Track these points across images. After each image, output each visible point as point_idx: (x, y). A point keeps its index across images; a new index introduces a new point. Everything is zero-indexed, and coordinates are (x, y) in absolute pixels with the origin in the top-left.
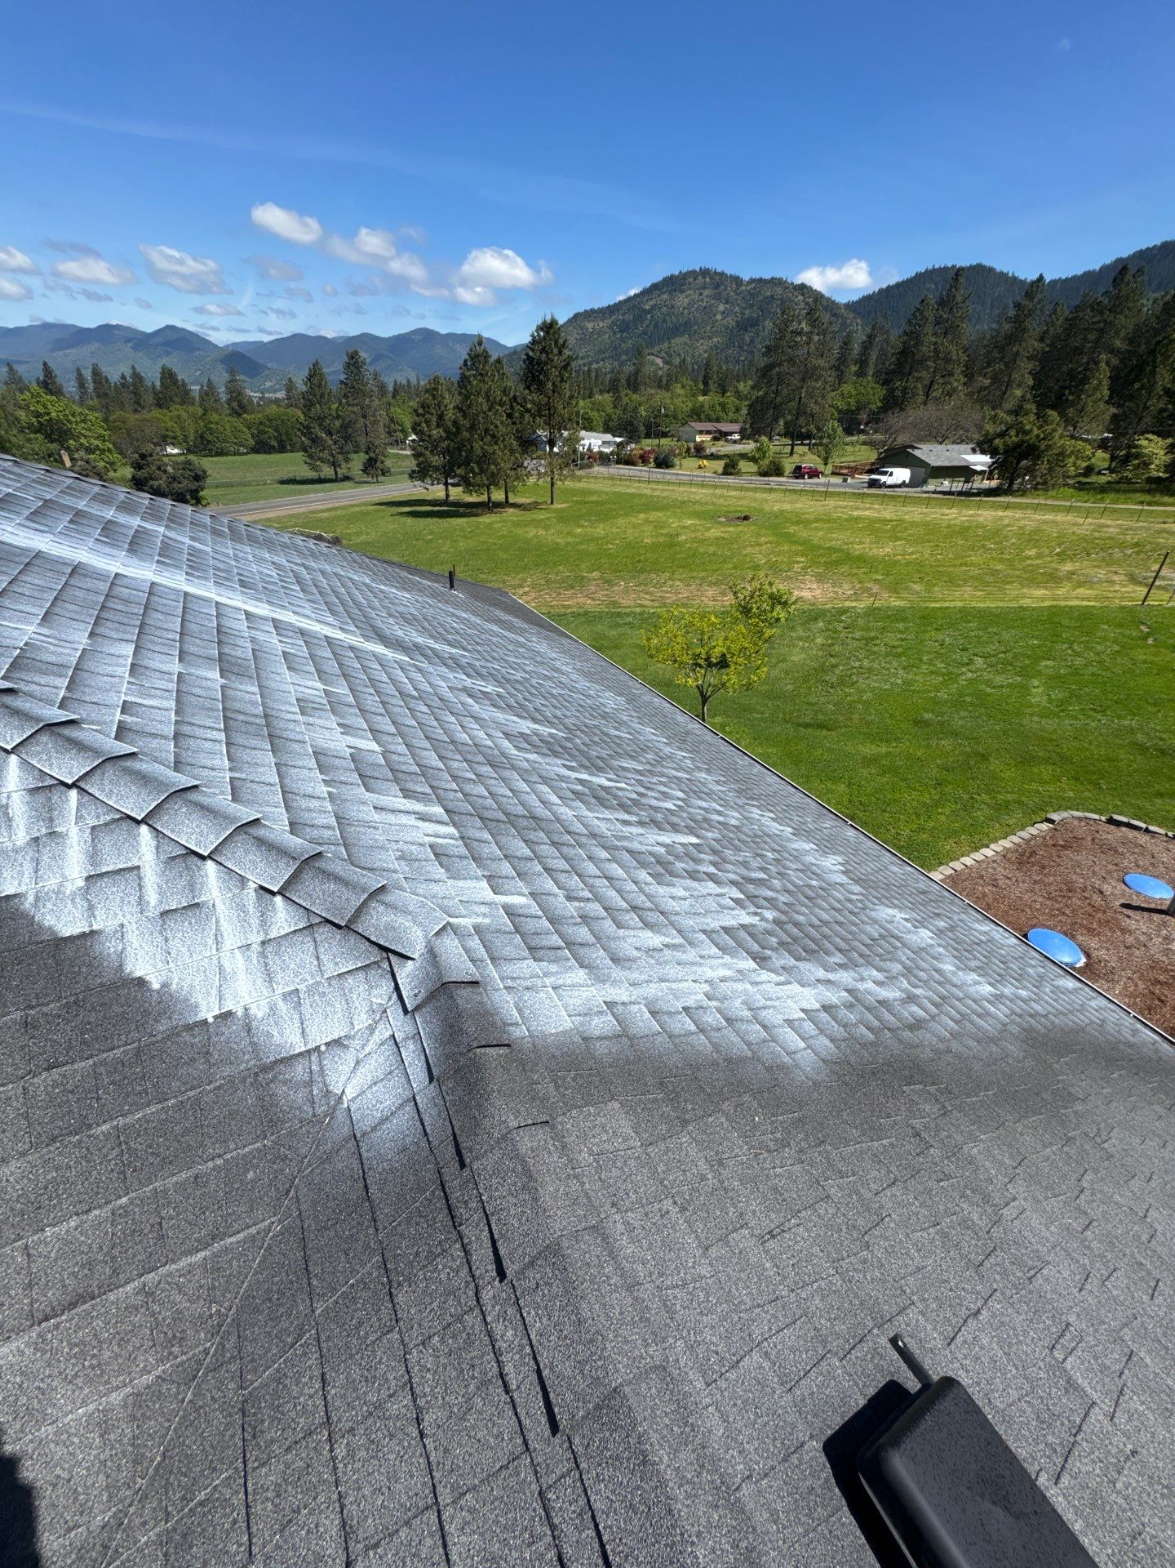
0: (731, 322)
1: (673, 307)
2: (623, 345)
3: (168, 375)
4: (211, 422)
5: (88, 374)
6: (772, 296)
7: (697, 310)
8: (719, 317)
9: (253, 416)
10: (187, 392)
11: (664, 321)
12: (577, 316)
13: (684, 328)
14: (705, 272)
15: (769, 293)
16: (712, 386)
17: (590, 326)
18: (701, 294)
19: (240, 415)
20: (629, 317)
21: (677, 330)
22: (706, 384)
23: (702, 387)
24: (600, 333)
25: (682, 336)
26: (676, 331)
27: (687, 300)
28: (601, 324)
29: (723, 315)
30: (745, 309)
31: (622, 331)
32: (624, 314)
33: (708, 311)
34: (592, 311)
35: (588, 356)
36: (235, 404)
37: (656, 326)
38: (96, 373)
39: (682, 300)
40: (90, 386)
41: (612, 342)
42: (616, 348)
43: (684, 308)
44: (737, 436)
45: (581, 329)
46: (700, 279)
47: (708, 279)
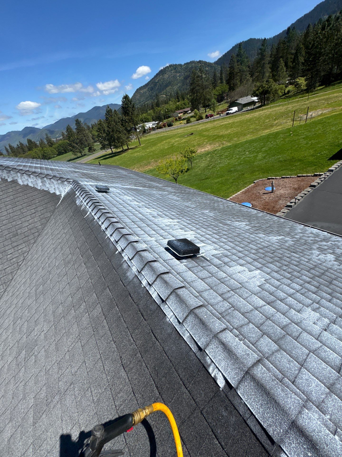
0: (182, 78)
1: (164, 79)
2: (153, 94)
3: (29, 141)
4: (45, 151)
5: (8, 148)
6: (192, 67)
7: (171, 77)
8: (178, 78)
9: (55, 145)
10: (36, 144)
11: (163, 84)
12: (137, 90)
14: (171, 66)
15: (191, 66)
16: (180, 99)
17: (142, 91)
18: (171, 73)
19: (52, 146)
22: (178, 99)
23: (177, 100)
24: (145, 93)
26: (167, 86)
28: (145, 90)
29: (179, 77)
30: (185, 73)
31: (151, 90)
32: (150, 85)
33: (175, 77)
34: (141, 87)
35: (144, 100)
36: (50, 144)
37: (161, 86)
38: (10, 146)
39: (166, 76)
40: (10, 150)
41: (149, 94)
42: (151, 96)
43: (167, 78)
44: (190, 111)
45: (140, 93)
46: (170, 68)
47: (172, 68)
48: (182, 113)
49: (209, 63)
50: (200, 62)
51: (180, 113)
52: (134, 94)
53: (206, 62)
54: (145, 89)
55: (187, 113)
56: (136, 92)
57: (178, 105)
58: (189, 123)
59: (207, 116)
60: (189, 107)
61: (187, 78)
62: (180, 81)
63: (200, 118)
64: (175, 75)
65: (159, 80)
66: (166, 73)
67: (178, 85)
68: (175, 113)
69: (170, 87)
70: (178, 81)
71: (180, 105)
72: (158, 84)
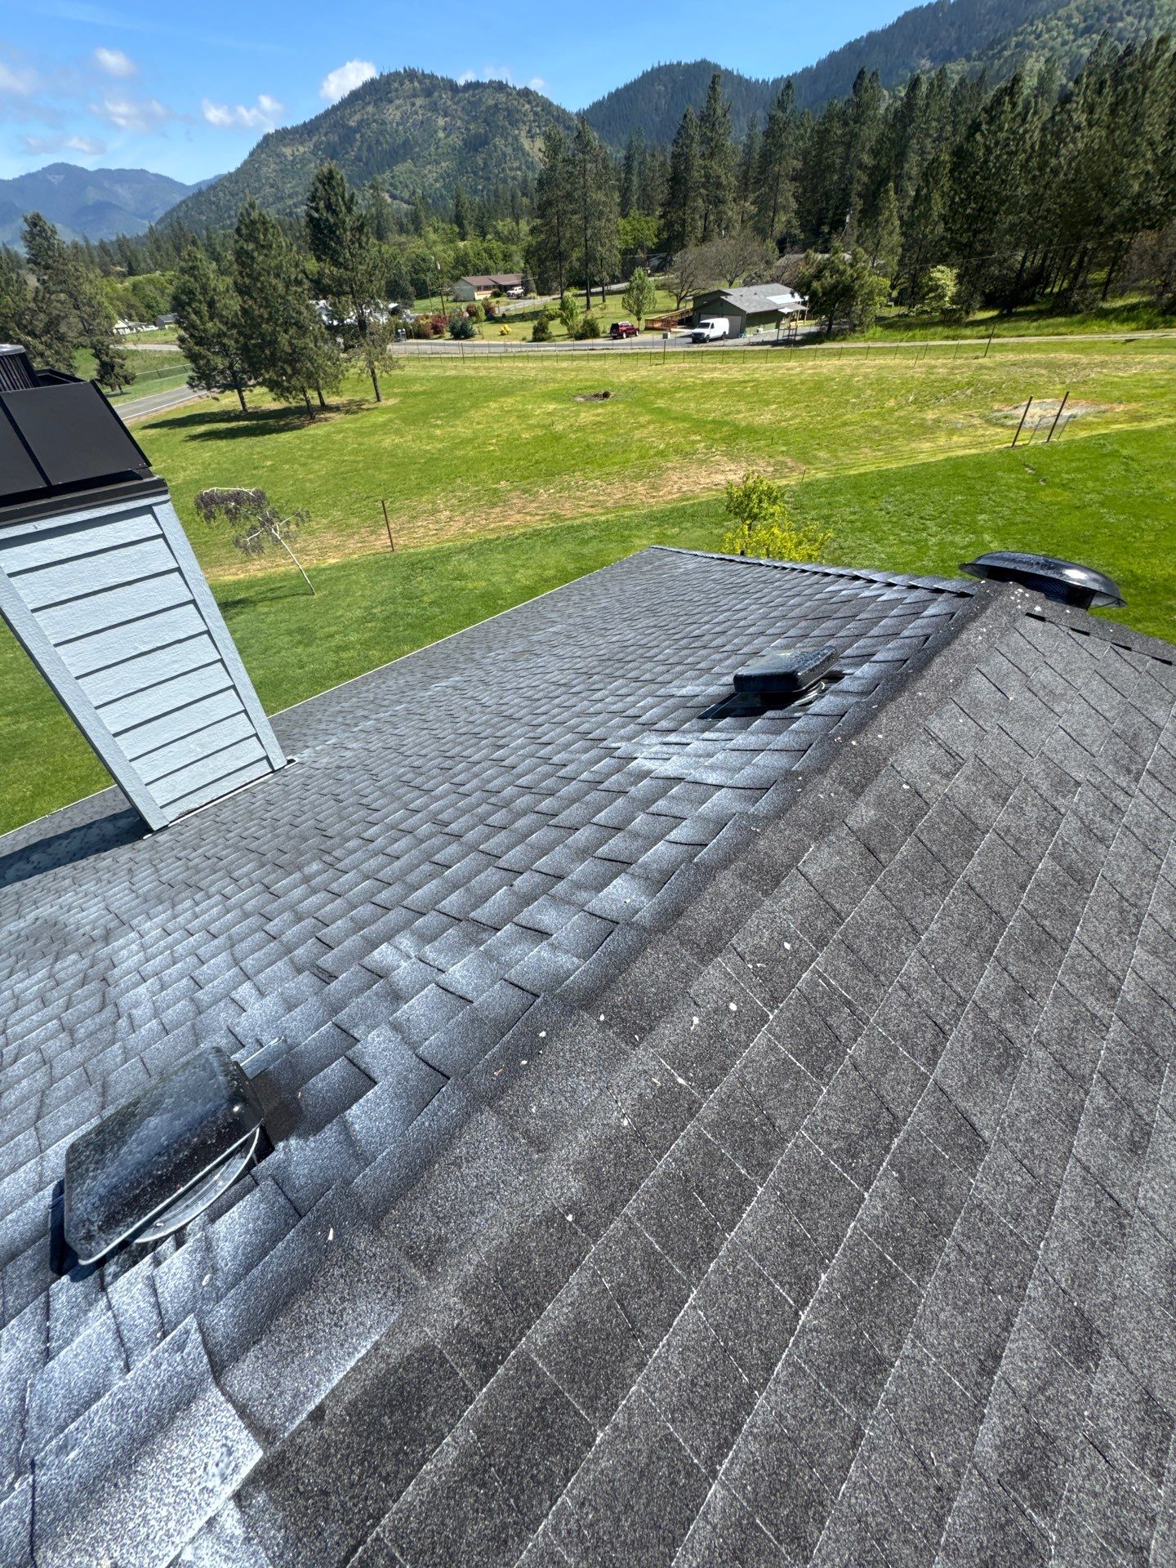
0: (456, 140)
1: (383, 123)
6: (496, 105)
7: (414, 125)
8: (441, 134)
11: (378, 142)
12: (267, 138)
13: (401, 151)
14: (411, 75)
15: (491, 102)
16: (469, 228)
17: (288, 151)
18: (413, 104)
20: (334, 138)
21: (396, 153)
23: (456, 228)
24: (303, 161)
25: (405, 160)
26: (394, 156)
27: (398, 114)
28: (301, 149)
29: (446, 132)
30: (468, 123)
32: (326, 134)
33: (427, 127)
35: (297, 194)
37: (370, 149)
39: (392, 113)
43: (398, 124)
44: (518, 290)
45: (278, 156)
46: (407, 85)
47: (416, 84)
48: (487, 288)
49: (558, 108)
50: (526, 94)
51: (479, 288)
52: (252, 154)
53: (551, 104)
54: (302, 143)
55: (509, 296)
56: (259, 146)
57: (466, 254)
58: (543, 340)
59: (615, 327)
60: (511, 271)
61: (475, 144)
62: (450, 150)
63: (589, 331)
64: (428, 119)
65: (363, 120)
66: (391, 102)
67: (443, 164)
68: (461, 283)
69: (409, 164)
70: (440, 150)
71: (471, 254)
72: (358, 136)
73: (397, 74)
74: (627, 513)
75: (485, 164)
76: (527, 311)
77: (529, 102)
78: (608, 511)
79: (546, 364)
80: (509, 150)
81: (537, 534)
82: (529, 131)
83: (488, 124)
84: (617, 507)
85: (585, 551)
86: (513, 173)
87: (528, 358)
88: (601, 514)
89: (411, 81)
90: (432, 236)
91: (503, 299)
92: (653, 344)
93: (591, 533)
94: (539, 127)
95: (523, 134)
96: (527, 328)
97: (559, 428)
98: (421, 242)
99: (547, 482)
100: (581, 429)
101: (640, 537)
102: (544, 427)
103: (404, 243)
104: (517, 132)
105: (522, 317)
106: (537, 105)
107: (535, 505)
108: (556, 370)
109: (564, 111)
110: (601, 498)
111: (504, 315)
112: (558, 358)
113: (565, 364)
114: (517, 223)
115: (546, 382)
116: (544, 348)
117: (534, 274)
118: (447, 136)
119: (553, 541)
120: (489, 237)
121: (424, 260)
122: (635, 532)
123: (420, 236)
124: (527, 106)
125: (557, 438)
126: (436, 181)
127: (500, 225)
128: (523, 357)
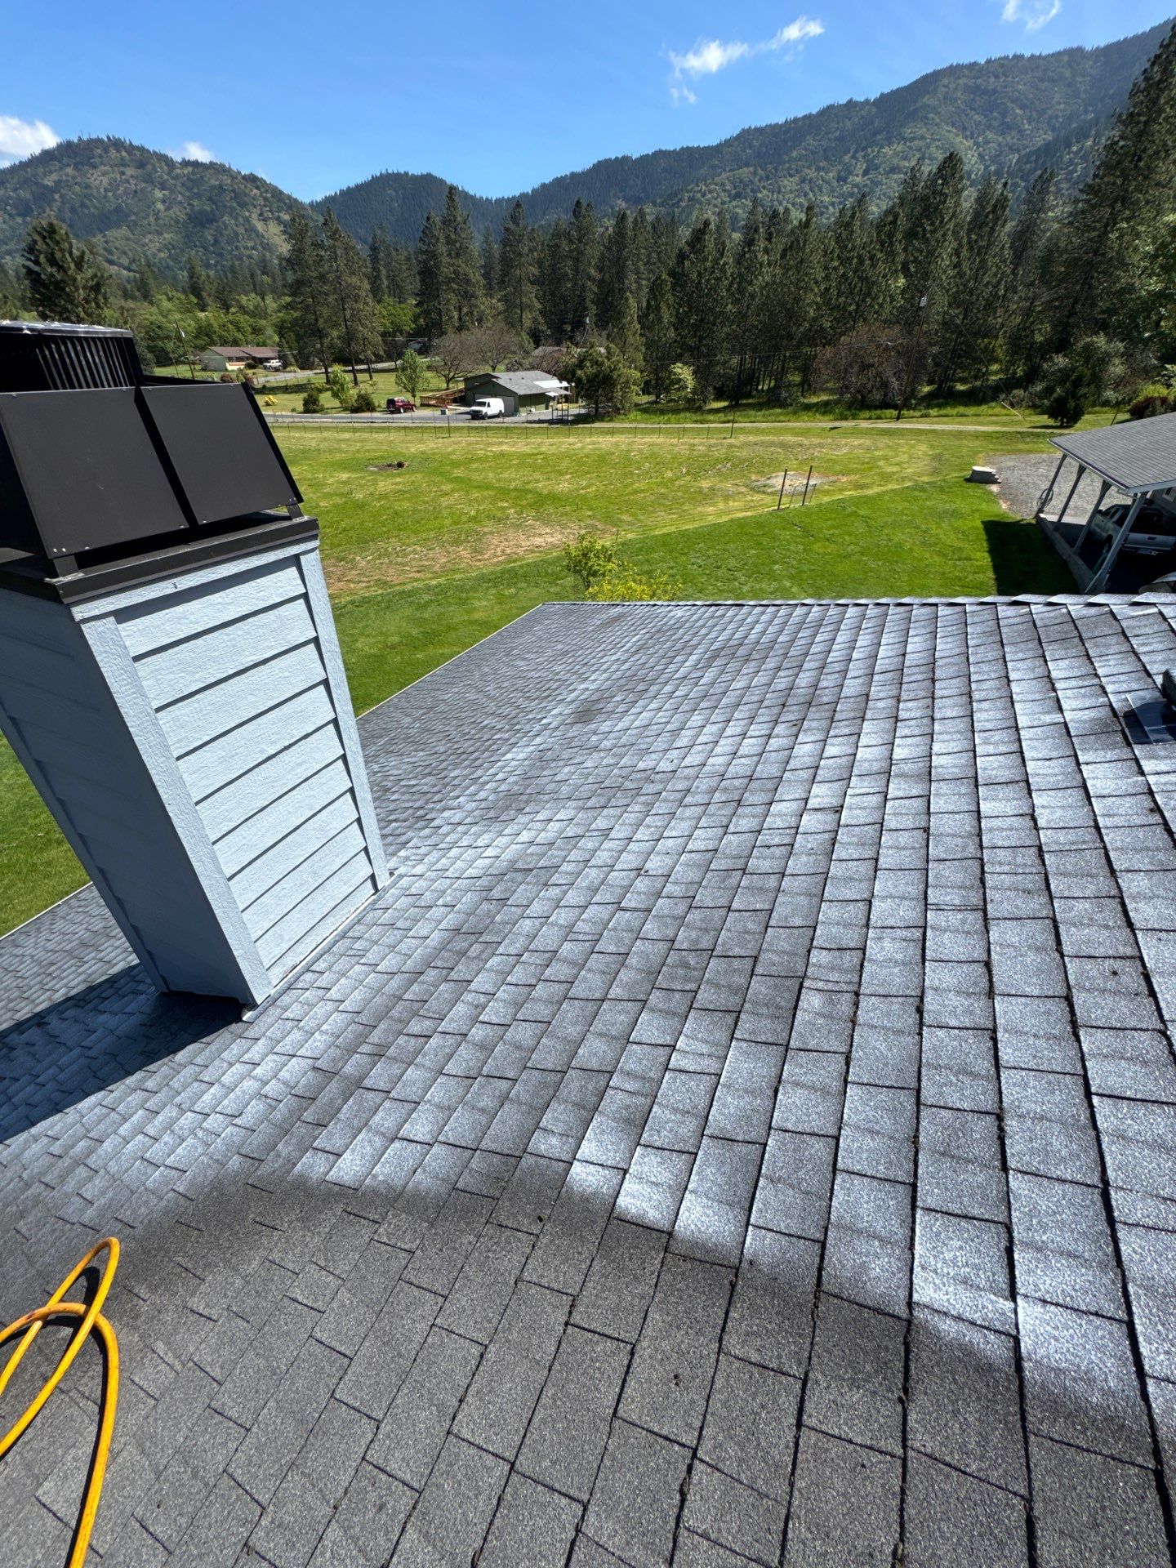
7: (126, 193)
8: (160, 206)
13: (114, 217)
14: (117, 144)
15: (215, 182)
16: (208, 299)
18: (123, 173)
21: (108, 218)
22: (197, 296)
23: (195, 300)
25: (120, 227)
26: (106, 221)
27: (105, 181)
29: (166, 205)
30: (190, 198)
33: (141, 197)
37: (74, 211)
39: (99, 179)
46: (113, 152)
47: (124, 154)
48: (239, 359)
51: (230, 359)
57: (210, 325)
58: (315, 411)
59: (391, 402)
60: (264, 345)
61: (201, 220)
62: (173, 223)
63: (365, 405)
64: (142, 189)
65: (60, 181)
66: (95, 167)
67: (166, 235)
68: (208, 351)
69: (124, 231)
70: (161, 222)
71: (215, 325)
72: (57, 196)
73: (99, 141)
74: (457, 576)
75: (216, 241)
76: (290, 383)
77: (257, 188)
78: (436, 575)
79: (326, 434)
80: (241, 230)
81: (366, 601)
82: (261, 215)
83: (214, 203)
84: (445, 571)
85: (426, 615)
86: (248, 252)
87: (305, 429)
88: (431, 579)
89: (118, 151)
90: (166, 305)
91: (260, 371)
92: (434, 419)
93: (427, 597)
94: (271, 211)
95: (255, 216)
96: (297, 400)
97: (359, 496)
98: (154, 309)
99: (363, 549)
100: (382, 497)
101: (479, 599)
102: (341, 495)
103: (133, 309)
104: (247, 214)
105: (286, 389)
106: (266, 191)
107: (355, 572)
108: (339, 441)
109: (296, 200)
110: (426, 563)
111: (264, 387)
112: (337, 429)
113: (347, 435)
114: (263, 299)
115: (331, 452)
116: (317, 419)
117: (291, 348)
118: (167, 209)
119: (388, 607)
120: (233, 310)
121: (159, 327)
122: (471, 594)
123: (151, 303)
124: (255, 191)
125: (361, 506)
126: (160, 250)
127: (244, 299)
128: (298, 428)
